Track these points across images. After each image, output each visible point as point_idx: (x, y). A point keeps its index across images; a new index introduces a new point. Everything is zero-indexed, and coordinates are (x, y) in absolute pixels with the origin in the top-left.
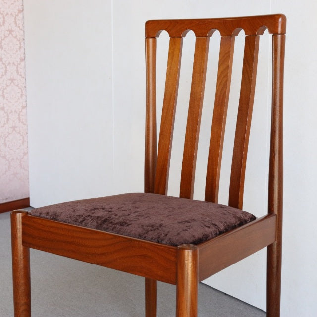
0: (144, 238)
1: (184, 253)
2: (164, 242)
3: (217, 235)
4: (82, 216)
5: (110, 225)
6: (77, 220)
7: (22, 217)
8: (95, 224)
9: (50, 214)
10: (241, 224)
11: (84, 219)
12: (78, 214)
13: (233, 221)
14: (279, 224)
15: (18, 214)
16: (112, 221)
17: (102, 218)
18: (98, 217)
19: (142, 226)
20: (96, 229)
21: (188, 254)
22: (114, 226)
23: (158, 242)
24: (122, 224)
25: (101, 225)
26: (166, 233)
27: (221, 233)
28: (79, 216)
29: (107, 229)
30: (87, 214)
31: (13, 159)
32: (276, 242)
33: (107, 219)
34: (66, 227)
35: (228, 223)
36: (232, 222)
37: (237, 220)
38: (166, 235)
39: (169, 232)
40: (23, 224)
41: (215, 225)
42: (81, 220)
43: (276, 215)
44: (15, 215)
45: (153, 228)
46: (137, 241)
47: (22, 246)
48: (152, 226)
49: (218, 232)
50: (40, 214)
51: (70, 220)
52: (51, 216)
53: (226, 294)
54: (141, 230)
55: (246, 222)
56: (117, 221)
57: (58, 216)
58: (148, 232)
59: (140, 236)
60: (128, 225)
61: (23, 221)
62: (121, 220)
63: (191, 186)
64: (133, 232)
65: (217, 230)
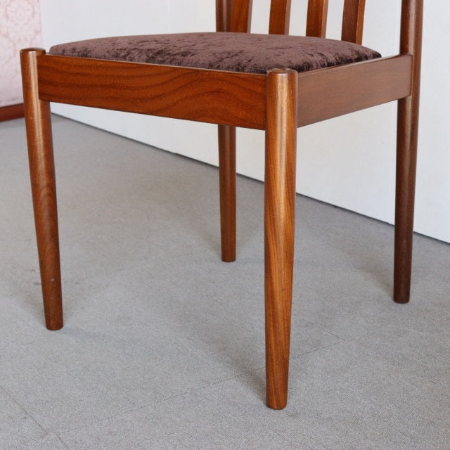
0: (218, 67)
1: (276, 79)
2: (247, 70)
3: (323, 66)
4: (125, 49)
5: (167, 57)
6: (117, 54)
7: (38, 57)
8: (144, 57)
9: (78, 50)
10: (359, 59)
11: (129, 53)
12: (119, 48)
13: (348, 53)
14: (415, 70)
15: (30, 53)
16: (170, 52)
17: (155, 49)
18: (148, 50)
19: (215, 54)
20: (147, 62)
21: (282, 79)
22: (172, 57)
23: (238, 70)
24: (184, 54)
25: (152, 57)
26: (249, 58)
27: (330, 65)
28: (121, 49)
29: (162, 62)
30: (133, 47)
31: (20, 40)
32: (410, 97)
33: (162, 51)
34: (102, 63)
35: (340, 55)
36: (347, 55)
37: (354, 53)
38: (250, 61)
39: (253, 57)
40: (39, 67)
41: (322, 55)
42: (123, 54)
43: (411, 56)
44: (27, 54)
45: (230, 55)
46: (207, 71)
47: (38, 100)
48: (229, 53)
49: (326, 64)
50: (64, 51)
51: (107, 55)
52: (79, 52)
53: (336, 207)
54: (212, 59)
55: (366, 58)
56: (176, 52)
57: (90, 51)
58: (223, 59)
59: (211, 66)
60: (193, 55)
61: (38, 62)
62: (182, 50)
63: (284, 20)
64: (201, 62)
65: (325, 60)
